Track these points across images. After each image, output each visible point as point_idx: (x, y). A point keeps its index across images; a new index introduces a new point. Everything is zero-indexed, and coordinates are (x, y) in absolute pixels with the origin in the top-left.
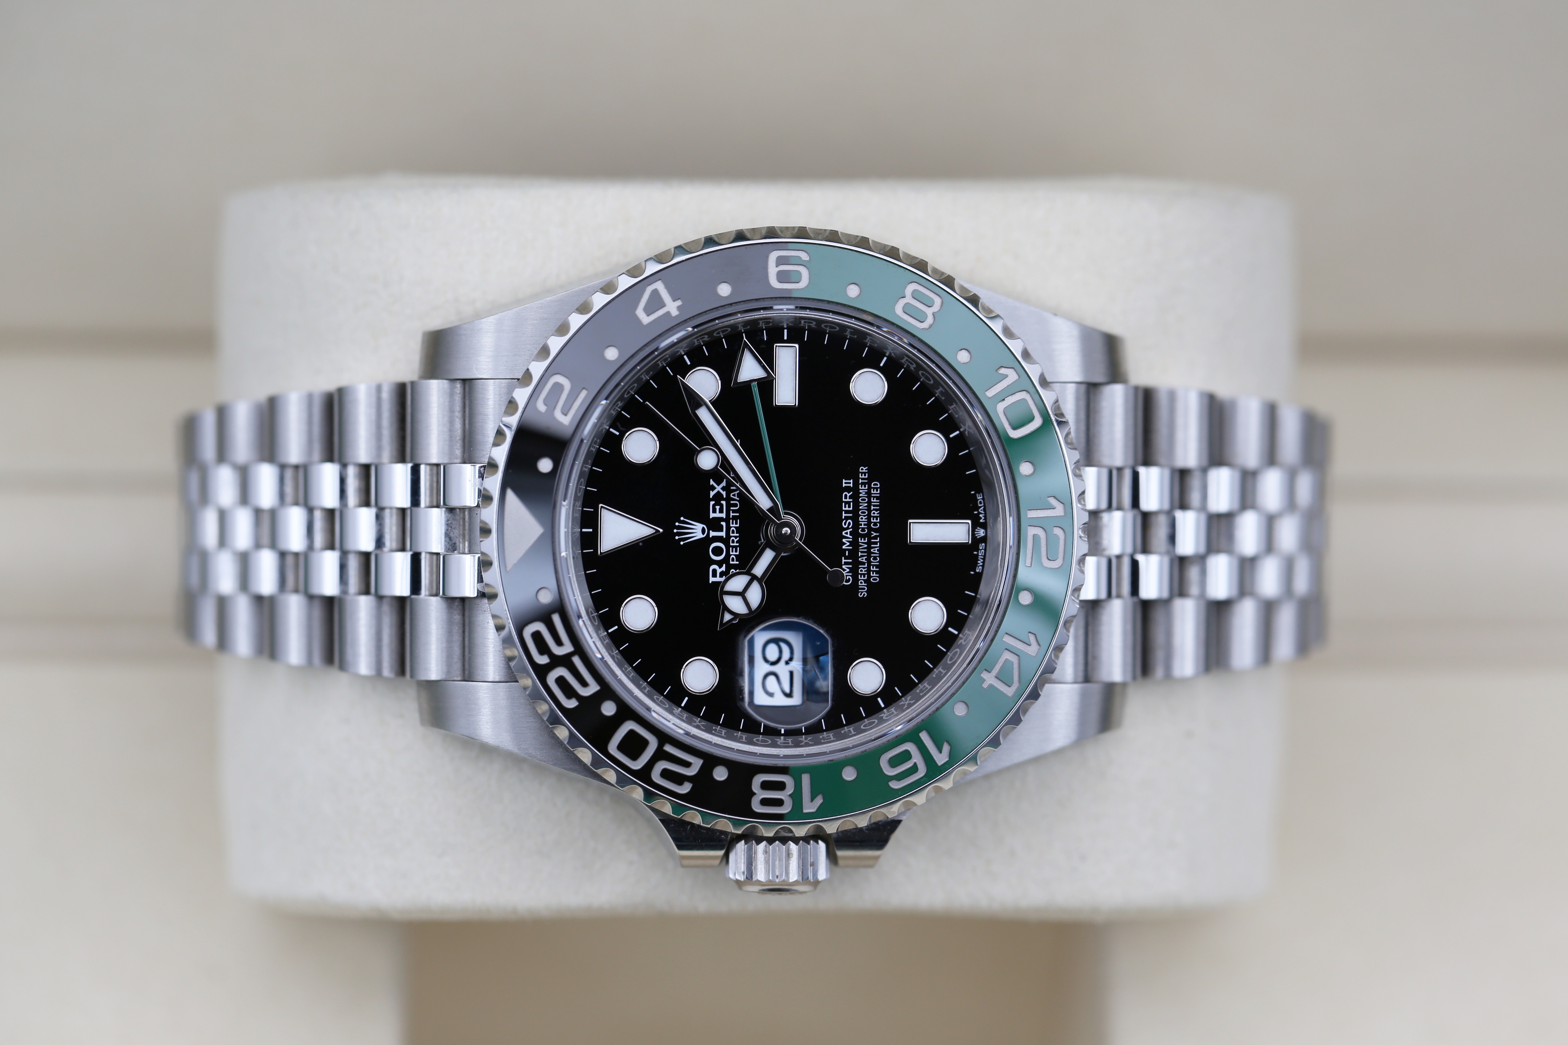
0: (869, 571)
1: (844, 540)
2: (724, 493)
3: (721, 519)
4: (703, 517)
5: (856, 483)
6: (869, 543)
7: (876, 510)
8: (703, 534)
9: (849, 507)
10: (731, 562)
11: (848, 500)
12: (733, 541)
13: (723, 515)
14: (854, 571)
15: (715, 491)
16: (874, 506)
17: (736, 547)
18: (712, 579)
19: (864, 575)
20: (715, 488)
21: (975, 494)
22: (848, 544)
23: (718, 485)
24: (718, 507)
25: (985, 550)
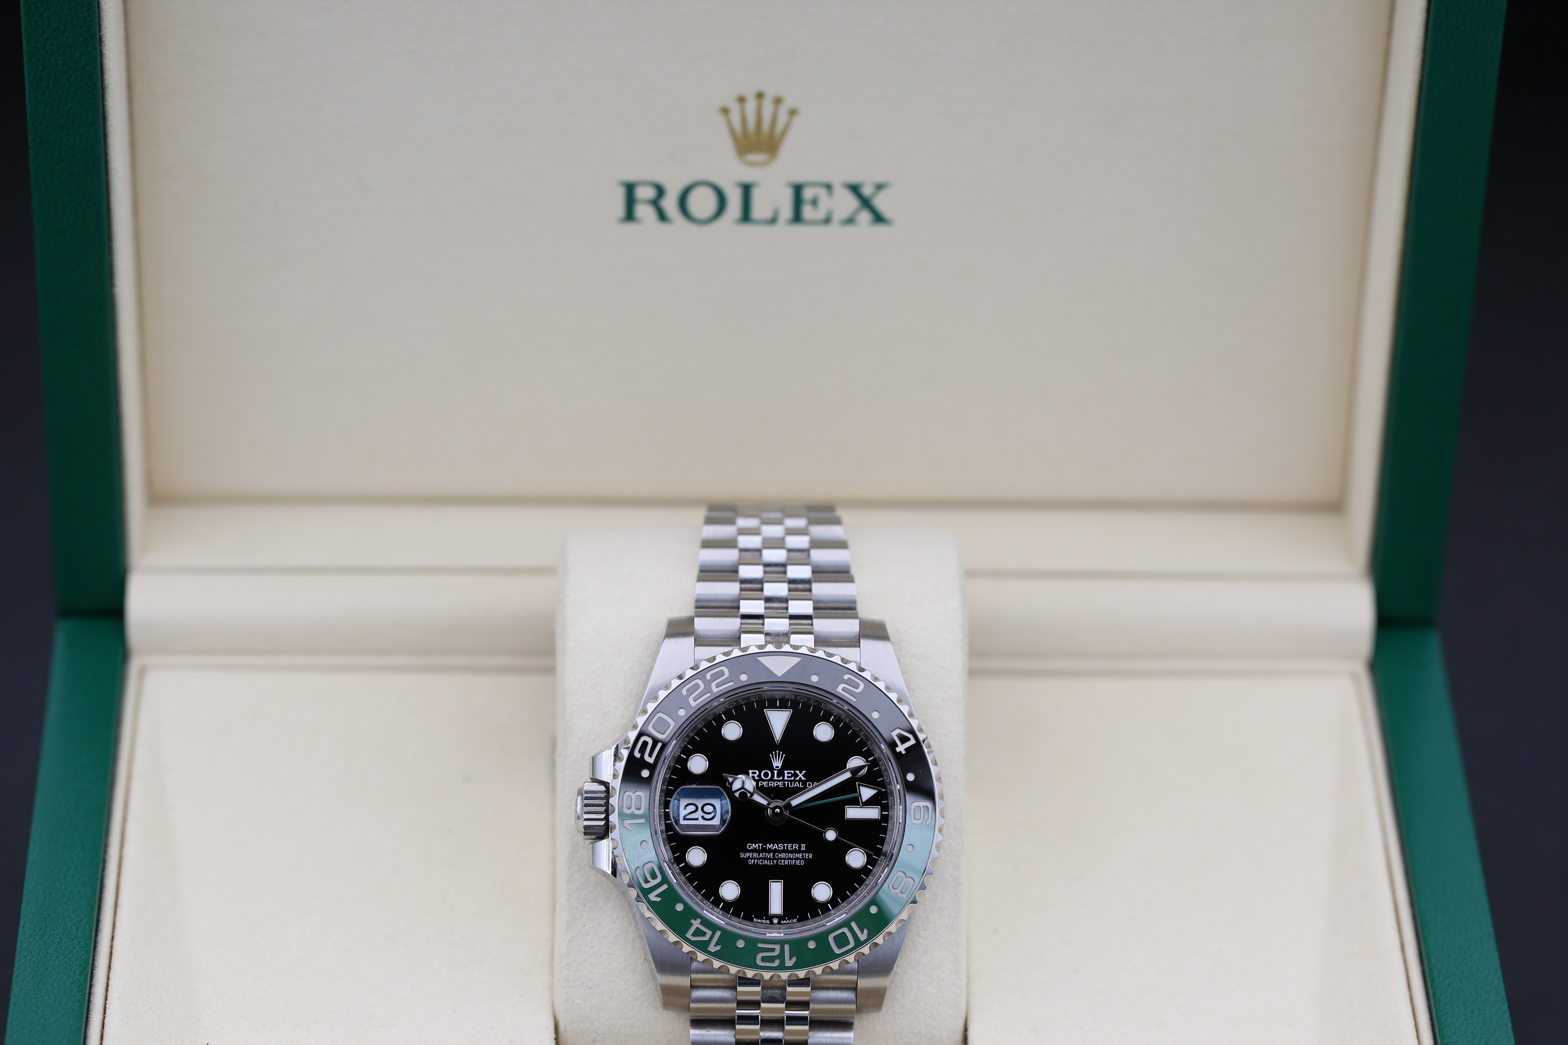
0: (755, 859)
1: (772, 845)
2: (798, 778)
3: (784, 777)
4: (785, 766)
5: (803, 852)
6: (770, 859)
7: (788, 863)
8: (776, 767)
9: (790, 848)
10: (760, 782)
11: (794, 847)
12: (771, 783)
13: (786, 778)
14: (754, 850)
15: (799, 774)
16: (791, 862)
17: (768, 785)
18: (751, 771)
19: (753, 856)
20: (801, 774)
21: (797, 918)
22: (770, 847)
23: (802, 775)
24: (790, 775)
25: (766, 923)
